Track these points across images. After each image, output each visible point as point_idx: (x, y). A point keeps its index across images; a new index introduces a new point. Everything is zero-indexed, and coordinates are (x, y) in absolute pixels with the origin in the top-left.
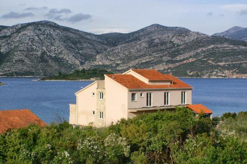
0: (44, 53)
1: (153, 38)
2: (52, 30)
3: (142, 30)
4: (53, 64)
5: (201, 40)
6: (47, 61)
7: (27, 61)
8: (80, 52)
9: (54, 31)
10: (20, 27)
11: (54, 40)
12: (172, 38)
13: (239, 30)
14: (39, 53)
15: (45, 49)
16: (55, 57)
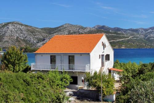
0: (17, 37)
1: (70, 30)
2: (20, 26)
3: (62, 26)
4: (23, 43)
5: (92, 31)
6: (19, 42)
7: (10, 41)
8: (35, 37)
9: (21, 26)
10: (4, 24)
11: (22, 31)
12: (79, 30)
13: (100, 26)
14: (16, 37)
15: (18, 35)
16: (23, 39)
